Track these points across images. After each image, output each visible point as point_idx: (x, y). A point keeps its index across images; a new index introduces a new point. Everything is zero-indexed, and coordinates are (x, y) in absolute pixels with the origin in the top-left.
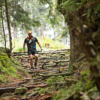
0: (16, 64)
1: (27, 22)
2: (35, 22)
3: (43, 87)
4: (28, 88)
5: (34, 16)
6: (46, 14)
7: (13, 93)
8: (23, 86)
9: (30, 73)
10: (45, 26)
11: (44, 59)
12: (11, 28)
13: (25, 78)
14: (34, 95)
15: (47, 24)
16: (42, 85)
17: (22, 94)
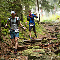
0: (42, 28)
1: (48, 7)
2: (52, 7)
4: (48, 40)
6: (57, 3)
8: (46, 39)
9: (49, 32)
10: (57, 9)
11: (56, 25)
13: (47, 35)
14: (51, 43)
16: (55, 38)
17: (45, 43)
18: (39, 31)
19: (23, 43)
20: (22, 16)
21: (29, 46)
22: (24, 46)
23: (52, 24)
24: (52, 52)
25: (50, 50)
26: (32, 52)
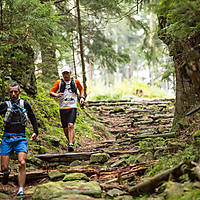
0: (93, 119)
1: (110, 56)
2: (122, 56)
3: (133, 154)
4: (110, 154)
5: (120, 48)
7: (88, 162)
8: (103, 152)
10: (136, 63)
11: (134, 112)
12: (86, 64)
13: (105, 141)
14: (120, 165)
15: (139, 61)
16: (131, 151)
17: (102, 163)
18: (83, 128)
19: (35, 163)
20: (32, 80)
21: (53, 173)
22: (37, 172)
23: (122, 107)
24: (122, 192)
25: (116, 185)
26: (62, 190)
